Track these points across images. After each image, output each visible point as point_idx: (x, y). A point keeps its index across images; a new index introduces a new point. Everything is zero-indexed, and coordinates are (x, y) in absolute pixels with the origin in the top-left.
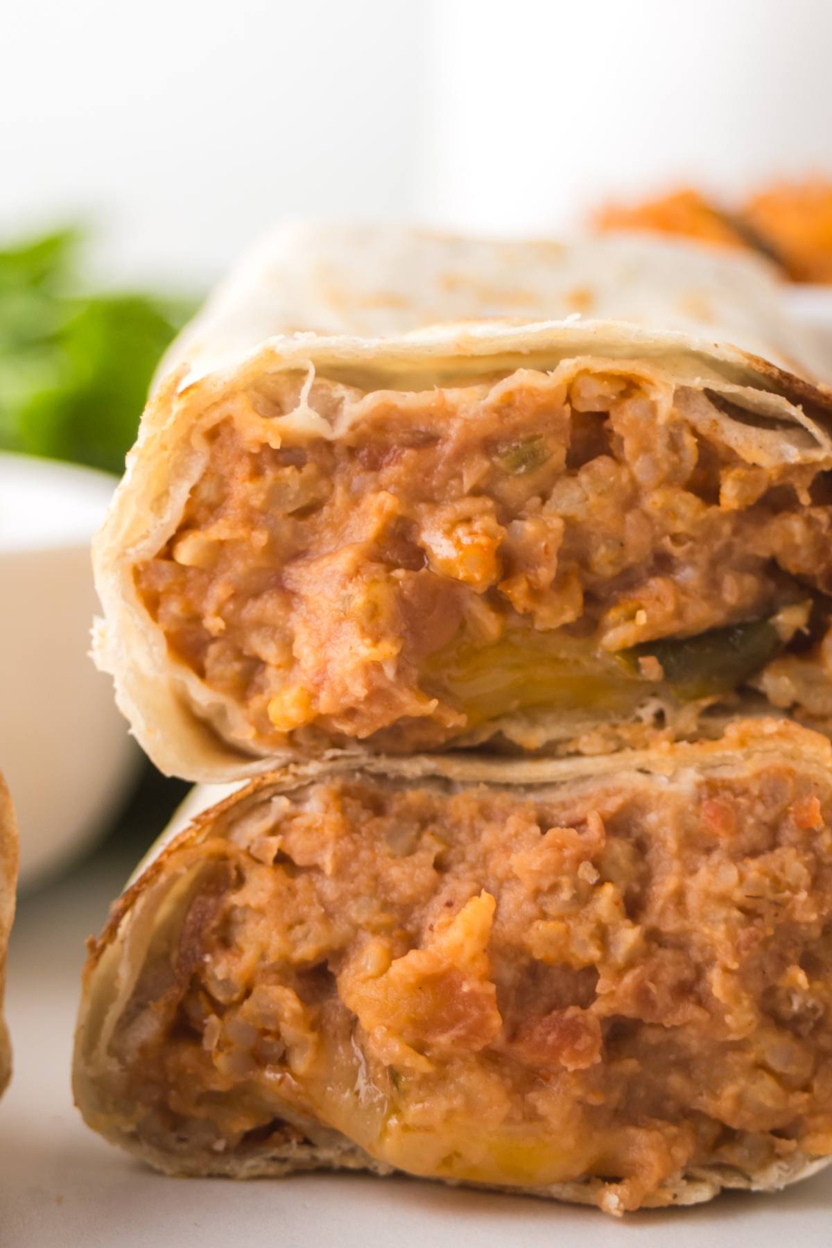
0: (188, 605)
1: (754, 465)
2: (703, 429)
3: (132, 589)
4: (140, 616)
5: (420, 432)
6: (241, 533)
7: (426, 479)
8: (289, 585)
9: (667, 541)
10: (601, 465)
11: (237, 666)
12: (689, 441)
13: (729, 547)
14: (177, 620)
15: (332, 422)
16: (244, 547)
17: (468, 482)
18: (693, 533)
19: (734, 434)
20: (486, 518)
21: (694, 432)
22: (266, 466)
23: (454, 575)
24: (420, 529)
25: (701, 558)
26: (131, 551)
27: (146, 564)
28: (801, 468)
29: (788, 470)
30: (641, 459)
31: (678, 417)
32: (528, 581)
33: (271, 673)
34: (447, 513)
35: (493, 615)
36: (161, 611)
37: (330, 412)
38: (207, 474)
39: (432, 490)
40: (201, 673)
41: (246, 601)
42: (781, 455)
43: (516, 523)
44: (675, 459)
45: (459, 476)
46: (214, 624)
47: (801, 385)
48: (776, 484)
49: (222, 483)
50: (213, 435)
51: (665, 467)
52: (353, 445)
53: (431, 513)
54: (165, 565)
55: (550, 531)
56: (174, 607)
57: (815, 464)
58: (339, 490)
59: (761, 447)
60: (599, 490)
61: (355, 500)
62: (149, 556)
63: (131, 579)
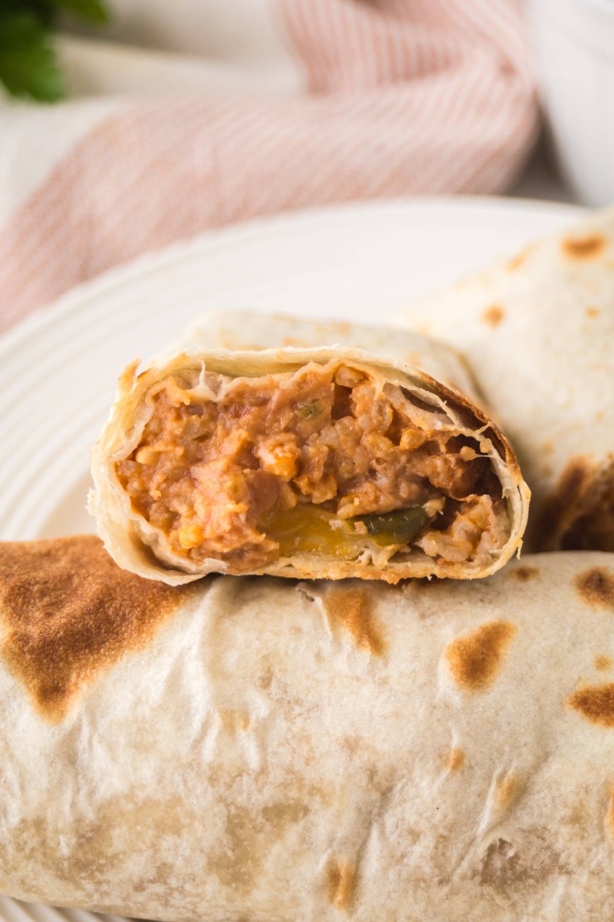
0: (143, 483)
1: (419, 428)
2: (397, 406)
3: (114, 474)
4: (118, 489)
5: (260, 398)
6: (170, 448)
7: (262, 423)
8: (194, 475)
9: (374, 462)
10: (346, 420)
11: (166, 515)
12: (388, 410)
13: (404, 469)
14: (136, 491)
15: (216, 393)
16: (171, 455)
17: (283, 424)
18: (386, 459)
19: (412, 412)
20: (291, 444)
21: (392, 407)
22: (183, 415)
23: (274, 472)
24: (258, 448)
25: (390, 473)
26: (114, 455)
27: (121, 462)
28: (443, 433)
29: (436, 433)
30: (363, 416)
31: (384, 398)
32: (308, 478)
33: (183, 520)
34: (271, 441)
35: (293, 494)
36: (129, 486)
37: (216, 388)
38: (154, 417)
39: (265, 428)
40: (148, 519)
41: (172, 483)
42: (433, 425)
43: (305, 447)
44: (381, 418)
45: (278, 421)
46: (155, 494)
47: (446, 391)
48: (429, 440)
49: (160, 422)
50: (156, 398)
51: (375, 422)
52: (227, 405)
53: (264, 440)
54: (131, 463)
55: (322, 452)
56: (135, 485)
57: (449, 432)
58: (220, 428)
59: (423, 420)
60: (345, 433)
61: (227, 433)
62: (123, 458)
63: (114, 469)
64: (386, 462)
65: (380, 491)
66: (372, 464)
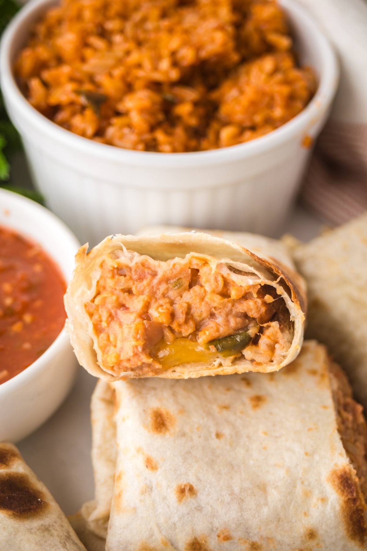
1: (240, 286)
2: (225, 275)
9: (213, 309)
10: (197, 288)
12: (221, 279)
13: (231, 310)
18: (221, 306)
19: (234, 277)
20: (167, 305)
21: (223, 277)
24: (150, 308)
25: (223, 314)
28: (254, 286)
29: (250, 287)
30: (207, 284)
31: (218, 272)
32: (177, 322)
34: (157, 304)
35: (171, 334)
42: (248, 283)
43: (174, 305)
44: (216, 284)
45: (159, 289)
48: (247, 291)
51: (214, 286)
53: (154, 303)
55: (183, 307)
57: (258, 284)
59: (241, 280)
60: (196, 295)
63: (84, 307)
64: (220, 308)
65: (219, 325)
66: (212, 311)
